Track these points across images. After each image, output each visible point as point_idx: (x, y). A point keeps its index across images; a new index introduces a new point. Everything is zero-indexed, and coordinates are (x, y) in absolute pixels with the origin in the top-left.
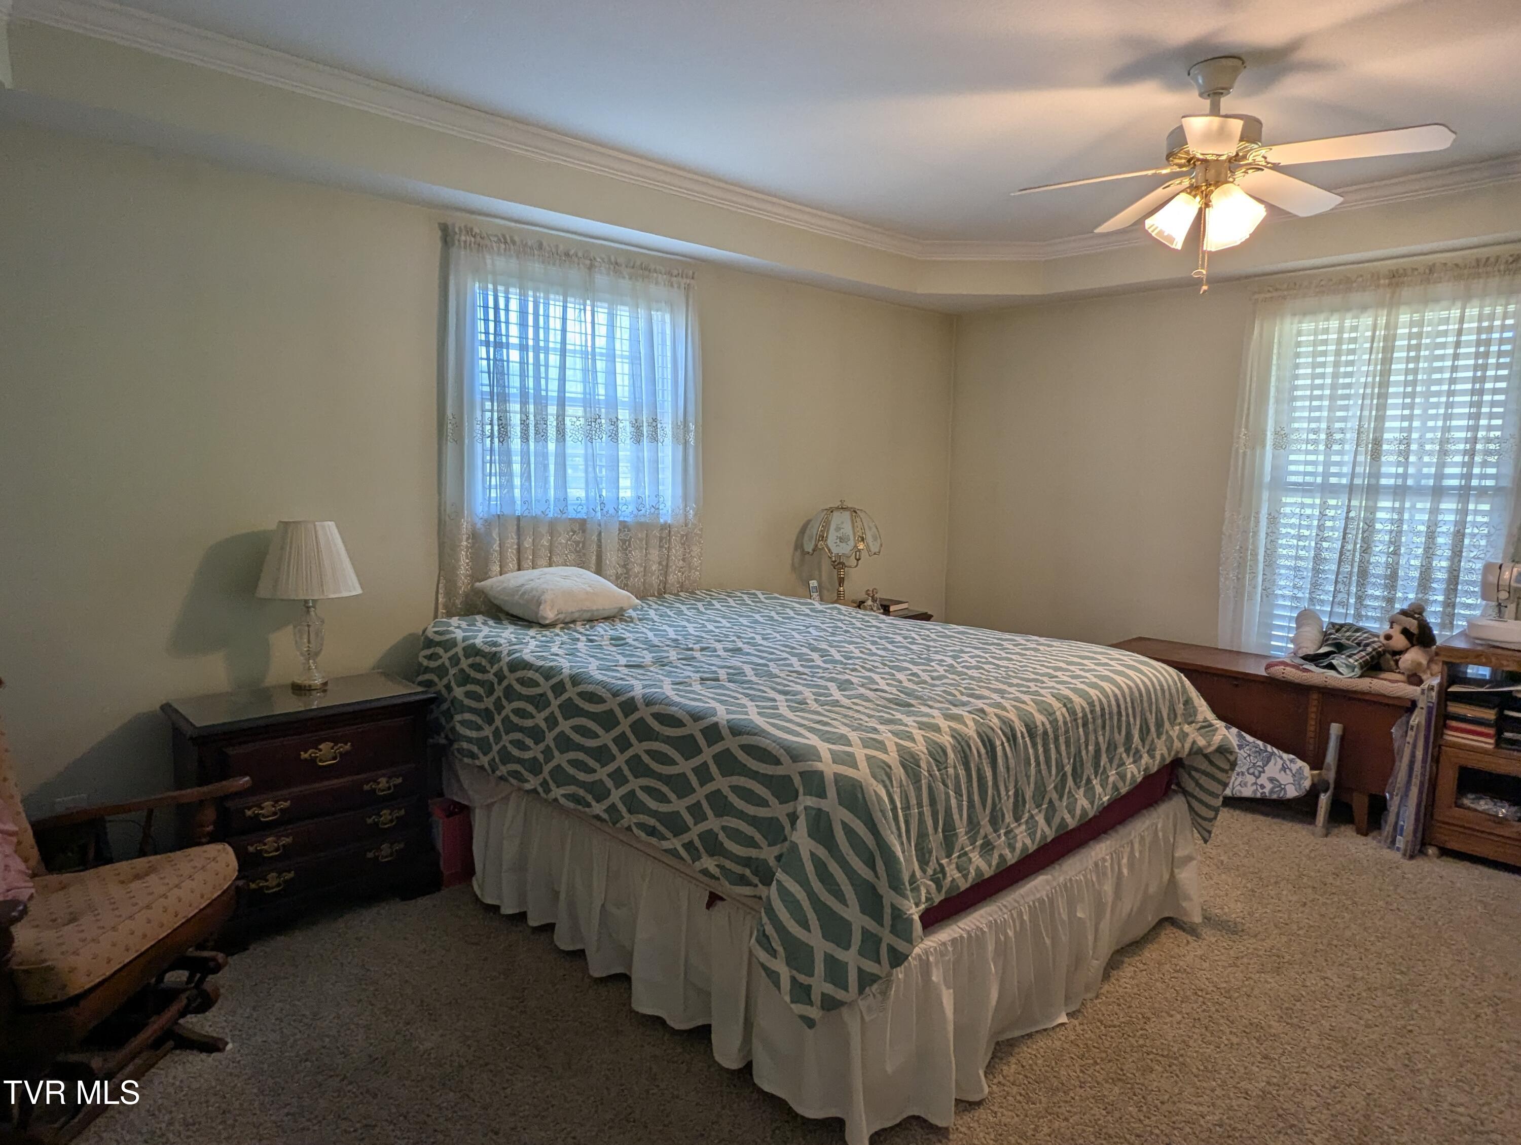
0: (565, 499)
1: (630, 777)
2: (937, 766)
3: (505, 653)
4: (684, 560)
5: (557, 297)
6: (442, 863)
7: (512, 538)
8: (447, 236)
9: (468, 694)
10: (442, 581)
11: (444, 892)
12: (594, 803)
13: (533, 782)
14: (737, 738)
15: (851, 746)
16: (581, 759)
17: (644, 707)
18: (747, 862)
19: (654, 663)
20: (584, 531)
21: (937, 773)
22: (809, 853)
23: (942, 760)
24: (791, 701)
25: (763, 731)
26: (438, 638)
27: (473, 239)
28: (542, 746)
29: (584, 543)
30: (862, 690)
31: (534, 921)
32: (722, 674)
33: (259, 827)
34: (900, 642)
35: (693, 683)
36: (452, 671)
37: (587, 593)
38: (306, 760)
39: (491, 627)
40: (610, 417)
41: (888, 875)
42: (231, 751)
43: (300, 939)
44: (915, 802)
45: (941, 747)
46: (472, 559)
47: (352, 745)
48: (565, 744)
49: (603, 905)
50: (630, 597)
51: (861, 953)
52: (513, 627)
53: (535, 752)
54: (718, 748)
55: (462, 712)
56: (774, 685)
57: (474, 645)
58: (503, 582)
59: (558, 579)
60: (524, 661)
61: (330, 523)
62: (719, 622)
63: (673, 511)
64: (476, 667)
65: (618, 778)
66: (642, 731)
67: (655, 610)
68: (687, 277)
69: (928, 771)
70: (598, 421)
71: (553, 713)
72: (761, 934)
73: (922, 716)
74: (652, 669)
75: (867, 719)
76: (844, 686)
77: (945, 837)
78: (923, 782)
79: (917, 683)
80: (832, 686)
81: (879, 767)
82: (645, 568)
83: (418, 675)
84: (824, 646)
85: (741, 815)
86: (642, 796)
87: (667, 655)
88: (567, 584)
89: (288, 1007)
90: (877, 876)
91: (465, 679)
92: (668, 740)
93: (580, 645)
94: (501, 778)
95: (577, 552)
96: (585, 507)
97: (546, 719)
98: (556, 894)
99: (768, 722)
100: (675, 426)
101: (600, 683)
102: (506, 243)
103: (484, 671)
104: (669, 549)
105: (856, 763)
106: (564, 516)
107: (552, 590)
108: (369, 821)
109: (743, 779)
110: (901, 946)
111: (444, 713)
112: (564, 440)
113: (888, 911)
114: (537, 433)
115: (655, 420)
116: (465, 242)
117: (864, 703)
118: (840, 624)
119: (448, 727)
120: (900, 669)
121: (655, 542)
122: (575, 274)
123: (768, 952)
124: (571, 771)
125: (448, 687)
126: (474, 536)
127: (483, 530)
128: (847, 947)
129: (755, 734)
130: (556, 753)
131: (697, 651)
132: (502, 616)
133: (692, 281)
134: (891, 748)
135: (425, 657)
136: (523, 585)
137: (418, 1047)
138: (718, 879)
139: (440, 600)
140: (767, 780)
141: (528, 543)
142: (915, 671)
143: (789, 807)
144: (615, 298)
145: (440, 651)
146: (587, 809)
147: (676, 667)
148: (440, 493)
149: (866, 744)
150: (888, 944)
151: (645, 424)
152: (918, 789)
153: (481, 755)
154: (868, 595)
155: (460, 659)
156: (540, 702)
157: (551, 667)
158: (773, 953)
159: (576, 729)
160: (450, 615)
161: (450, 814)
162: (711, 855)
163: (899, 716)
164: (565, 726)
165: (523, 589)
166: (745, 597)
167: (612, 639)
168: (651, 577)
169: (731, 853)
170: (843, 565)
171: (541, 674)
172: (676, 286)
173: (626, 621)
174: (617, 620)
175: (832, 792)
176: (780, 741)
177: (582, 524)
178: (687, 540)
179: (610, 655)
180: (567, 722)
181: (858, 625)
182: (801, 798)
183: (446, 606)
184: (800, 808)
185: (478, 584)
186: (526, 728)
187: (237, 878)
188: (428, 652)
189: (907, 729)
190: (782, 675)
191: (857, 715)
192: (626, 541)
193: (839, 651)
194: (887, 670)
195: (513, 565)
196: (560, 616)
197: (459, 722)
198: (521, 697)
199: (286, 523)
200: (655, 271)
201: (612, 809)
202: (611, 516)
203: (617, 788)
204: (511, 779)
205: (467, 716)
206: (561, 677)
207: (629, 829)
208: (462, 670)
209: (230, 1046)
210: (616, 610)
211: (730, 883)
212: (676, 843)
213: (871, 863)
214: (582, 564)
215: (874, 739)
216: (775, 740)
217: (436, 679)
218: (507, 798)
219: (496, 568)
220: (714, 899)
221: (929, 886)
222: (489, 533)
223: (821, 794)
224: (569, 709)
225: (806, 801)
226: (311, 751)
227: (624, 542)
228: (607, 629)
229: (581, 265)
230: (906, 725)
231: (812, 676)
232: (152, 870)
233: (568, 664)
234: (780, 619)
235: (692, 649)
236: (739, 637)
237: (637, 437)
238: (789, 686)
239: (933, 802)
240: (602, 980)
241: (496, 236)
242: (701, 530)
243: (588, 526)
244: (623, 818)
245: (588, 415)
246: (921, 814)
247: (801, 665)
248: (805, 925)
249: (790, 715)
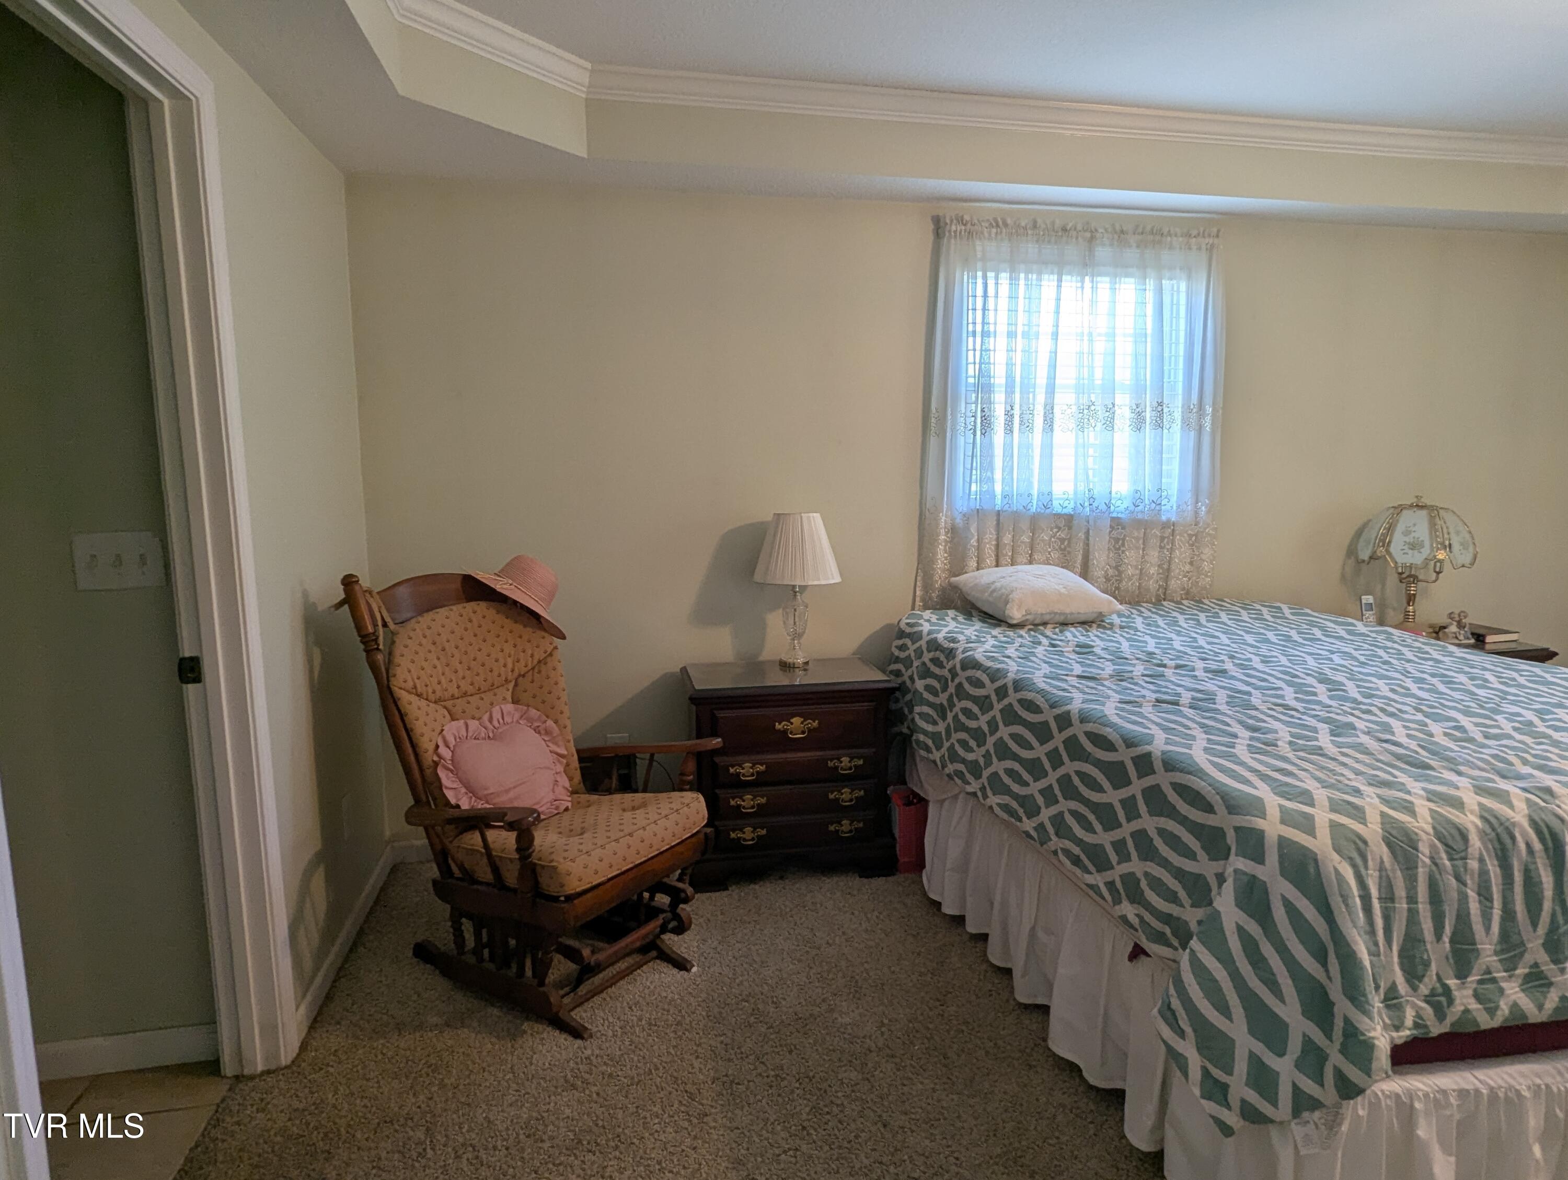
0: (1050, 493)
1: (1060, 798)
2: (1447, 853)
3: (960, 650)
4: (1191, 563)
5: (1051, 277)
6: (898, 849)
7: (991, 533)
8: (939, 227)
9: (928, 688)
10: (920, 573)
11: (899, 877)
12: (1024, 819)
13: (974, 786)
14: (1170, 774)
15: (1312, 805)
16: (1016, 769)
17: (1078, 722)
18: (1167, 919)
19: (1111, 676)
20: (1070, 528)
21: (1447, 863)
22: (1234, 925)
23: (1459, 845)
24: (1258, 739)
25: (1201, 770)
26: (908, 630)
27: (963, 228)
28: (983, 750)
29: (1069, 540)
30: (1365, 739)
31: (971, 928)
32: (1186, 697)
33: (739, 785)
34: (1461, 683)
35: (1145, 704)
36: (916, 664)
37: (1060, 594)
38: (779, 730)
39: (958, 622)
40: (1106, 403)
41: (1343, 978)
42: (721, 714)
43: (769, 890)
44: (1403, 894)
45: (1459, 830)
46: (950, 554)
47: (819, 723)
48: (1003, 752)
49: (1033, 929)
50: (1111, 602)
51: (1299, 1065)
52: (981, 624)
53: (976, 755)
54: (1149, 781)
55: (921, 705)
56: (1244, 718)
57: (935, 640)
58: (976, 578)
59: (1031, 578)
60: (975, 659)
61: (815, 514)
62: (1218, 637)
63: (1178, 507)
64: (935, 661)
65: (1049, 796)
66: (1074, 749)
67: (1145, 618)
68: (1209, 236)
69: (1432, 858)
70: (1093, 408)
71: (994, 717)
72: (1166, 1007)
73: (1439, 784)
74: (1106, 683)
75: (1352, 776)
76: (1338, 729)
77: (1455, 951)
78: (1420, 870)
79: (1457, 740)
80: (1324, 728)
81: (1348, 839)
82: (1141, 570)
83: (889, 665)
84: (1340, 677)
85: (1165, 863)
86: (1070, 820)
87: (1130, 669)
88: (1039, 584)
89: (745, 949)
90: (1329, 978)
91: (925, 673)
92: (1098, 763)
93: (1040, 650)
94: (949, 776)
95: (1061, 550)
96: (1072, 502)
97: (988, 723)
98: (992, 904)
99: (1210, 761)
100: (1187, 409)
101: (1041, 692)
102: (998, 226)
103: (941, 666)
104: (1171, 551)
105: (1314, 828)
106: (1048, 511)
107: (1021, 589)
108: (831, 796)
109: (1171, 822)
110: (1353, 1074)
111: (906, 703)
112: (1052, 430)
113: (1339, 1023)
114: (1021, 423)
115: (1160, 404)
116: (955, 232)
117: (1358, 756)
118: (1381, 652)
119: (910, 717)
120: (1437, 718)
121: (1154, 542)
122: (1072, 251)
123: (1172, 1029)
124: (1007, 780)
125: (911, 678)
126: (953, 530)
127: (961, 525)
128: (1281, 1054)
129: (1190, 773)
130: (995, 759)
131: (1170, 668)
132: (974, 613)
133: (1216, 241)
134: (1373, 818)
135: (896, 647)
136: (994, 582)
137: (836, 1019)
138: (1136, 930)
139: (918, 593)
140: (1196, 829)
141: (1007, 539)
142: (1463, 723)
143: (1216, 866)
144: (1119, 268)
145: (908, 641)
146: (1018, 823)
147: (1136, 684)
148: (921, 487)
149: (1335, 807)
150: (1335, 1067)
151: (1148, 409)
152: (1411, 880)
153: (934, 750)
154: (1452, 619)
155: (922, 652)
156: (984, 704)
157: (998, 669)
158: (1182, 1034)
159: (1015, 737)
160: (925, 607)
161: (909, 803)
162: (1132, 901)
163: (1403, 778)
164: (1004, 732)
165: (993, 587)
166: (1265, 611)
167: (1077, 646)
168: (1149, 580)
169: (1150, 904)
170: (1415, 579)
171: (988, 675)
172: (1194, 247)
173: (1104, 628)
174: (1094, 625)
175: (1272, 857)
176: (1217, 785)
177: (1068, 520)
178: (1195, 540)
179: (1067, 662)
180: (1007, 728)
181: (1409, 655)
182: (1232, 857)
183: (923, 600)
184: (1230, 870)
185: (953, 579)
186: (972, 729)
187: (705, 826)
188: (900, 642)
189: (1407, 797)
190: (1263, 707)
191: (1340, 769)
192: (1119, 539)
193: (1358, 686)
194: (1420, 717)
195: (990, 561)
196: (1028, 617)
197: (919, 714)
198: (969, 697)
199: (779, 515)
200: (1169, 234)
201: (1041, 827)
202: (1101, 512)
203: (1047, 807)
204: (956, 778)
205: (926, 709)
206: (1005, 681)
207: (1055, 853)
208: (924, 664)
209: (694, 969)
210: (1095, 615)
211: (1147, 939)
212: (1097, 879)
213: (1321, 957)
214: (1066, 564)
215: (1349, 803)
216: (1213, 784)
217: (903, 670)
218: (955, 797)
219: (973, 564)
220: (1137, 952)
221: (1421, 1008)
222: (967, 528)
223: (1259, 857)
224: (1010, 716)
225: (1238, 863)
226: (784, 723)
227: (1117, 540)
228: (1077, 634)
229: (1080, 239)
230: (1409, 793)
231: (1303, 714)
232: (644, 805)
233: (1016, 668)
234: (1300, 640)
235: (1165, 666)
236: (1232, 657)
237: (1138, 422)
238: (1264, 721)
239: (1436, 898)
240: (1026, 1007)
241: (988, 220)
242: (1215, 529)
243: (1075, 522)
244: (1050, 840)
245: (1081, 401)
246: (1413, 914)
247: (1296, 699)
248: (1225, 1010)
249: (1246, 757)
